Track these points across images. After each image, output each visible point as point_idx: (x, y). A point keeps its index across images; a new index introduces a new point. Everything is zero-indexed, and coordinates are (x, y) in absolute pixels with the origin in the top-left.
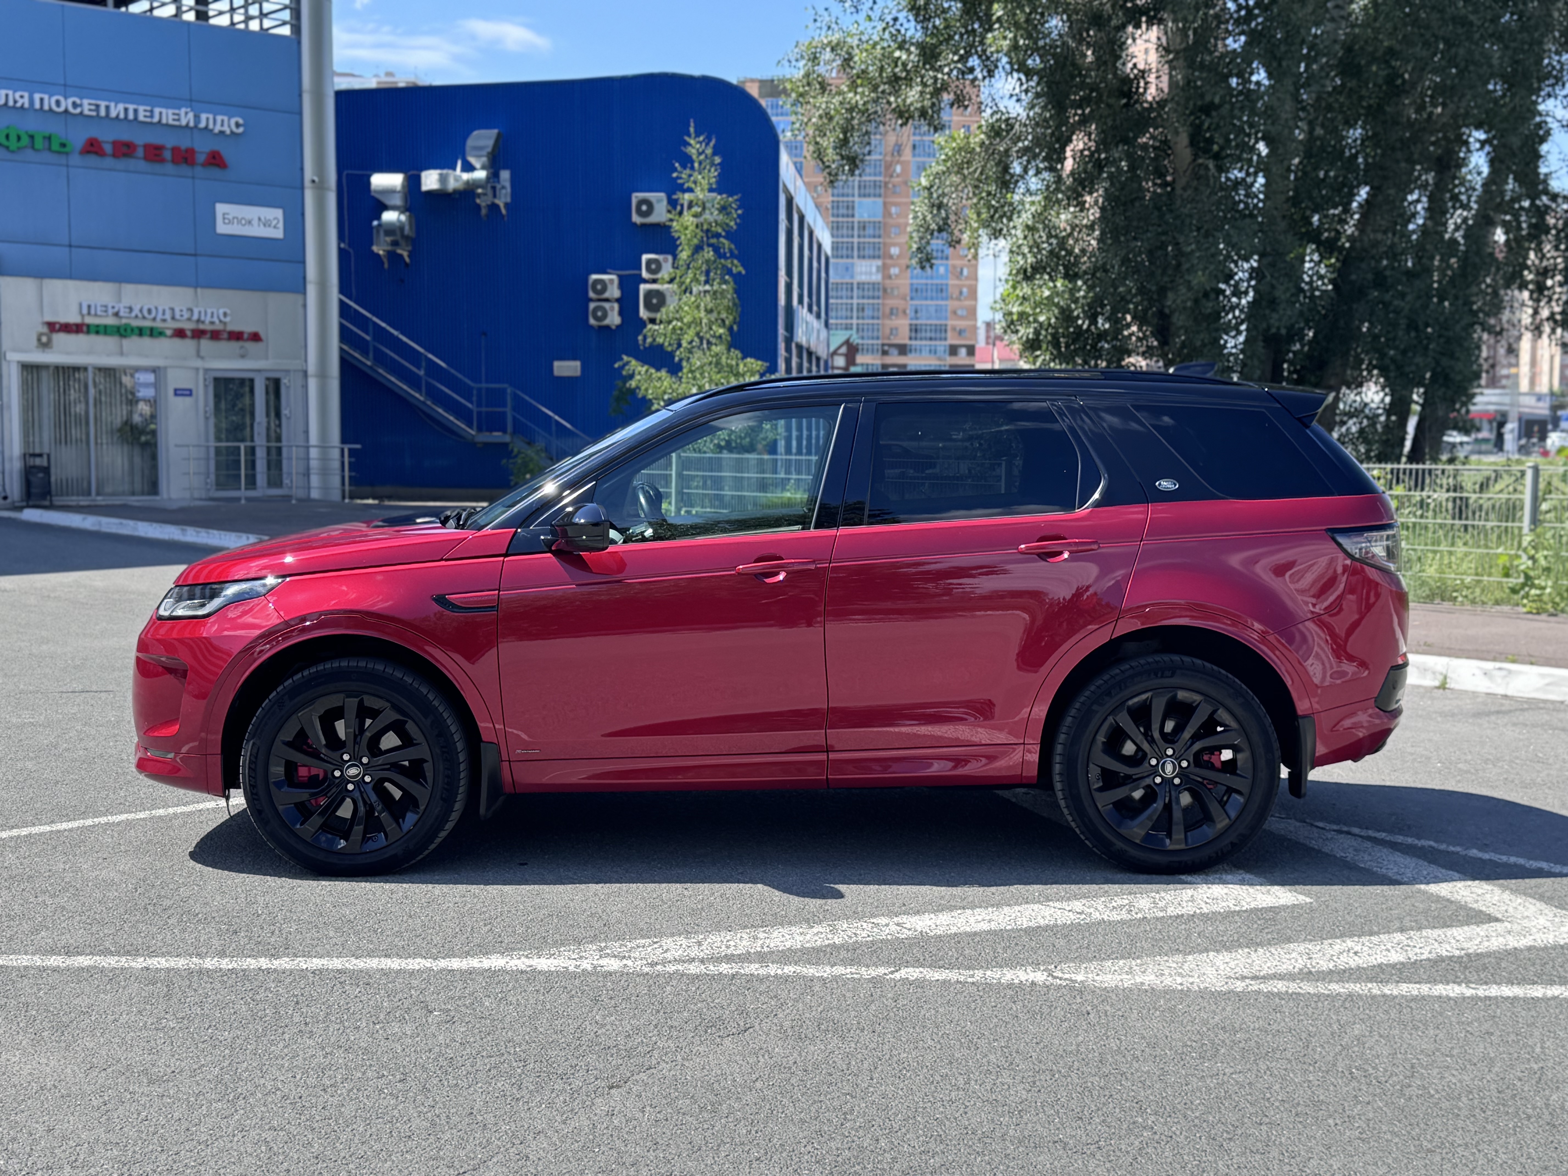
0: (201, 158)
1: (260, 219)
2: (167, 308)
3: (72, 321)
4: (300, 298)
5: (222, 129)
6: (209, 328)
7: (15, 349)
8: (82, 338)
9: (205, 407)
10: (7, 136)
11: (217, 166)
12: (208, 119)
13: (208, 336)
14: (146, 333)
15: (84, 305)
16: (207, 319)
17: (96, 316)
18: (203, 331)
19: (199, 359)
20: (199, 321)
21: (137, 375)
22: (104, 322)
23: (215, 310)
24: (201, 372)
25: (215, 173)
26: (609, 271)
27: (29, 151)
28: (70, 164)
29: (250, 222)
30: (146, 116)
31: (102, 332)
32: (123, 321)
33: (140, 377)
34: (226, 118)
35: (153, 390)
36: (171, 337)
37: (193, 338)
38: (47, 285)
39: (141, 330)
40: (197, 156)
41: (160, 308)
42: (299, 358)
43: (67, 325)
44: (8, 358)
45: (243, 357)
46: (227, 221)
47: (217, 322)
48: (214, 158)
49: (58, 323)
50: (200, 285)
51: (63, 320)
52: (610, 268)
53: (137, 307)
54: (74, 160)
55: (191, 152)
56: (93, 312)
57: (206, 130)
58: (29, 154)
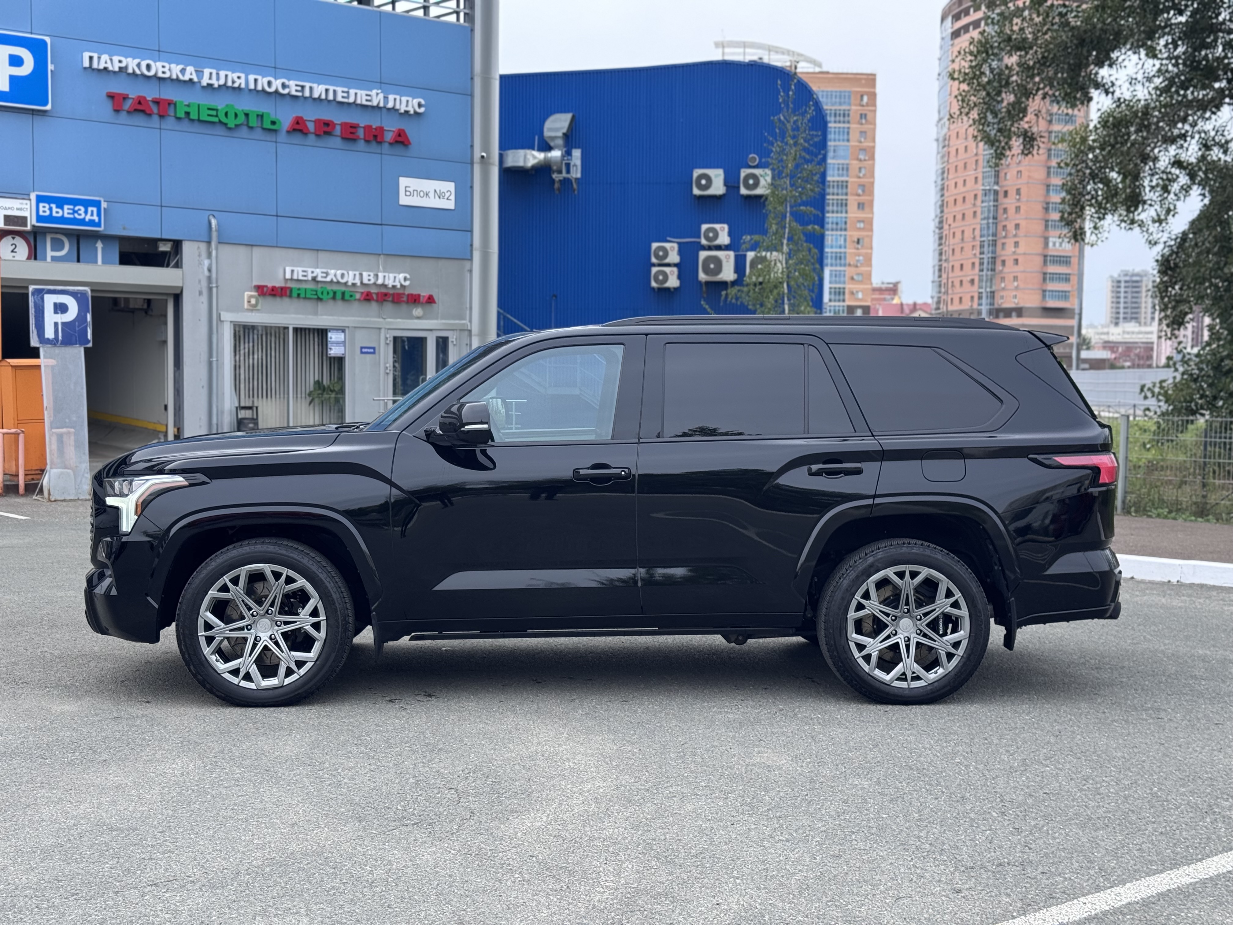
0: (389, 136)
1: (435, 191)
2: (357, 273)
3: (278, 285)
4: (467, 264)
5: (407, 109)
6: (391, 292)
7: (228, 310)
8: (286, 300)
9: (385, 363)
10: (226, 114)
11: (402, 143)
12: (395, 99)
13: (390, 299)
14: (339, 296)
15: (288, 270)
16: (390, 283)
17: (298, 281)
18: (386, 295)
19: (381, 320)
20: (384, 286)
21: (330, 335)
22: (303, 286)
23: (397, 275)
24: (383, 331)
25: (399, 149)
26: (669, 239)
27: (245, 128)
28: (278, 140)
29: (427, 194)
30: (343, 97)
31: (302, 295)
32: (320, 285)
33: (333, 336)
34: (410, 99)
35: (343, 348)
36: (359, 300)
37: (377, 301)
38: (257, 252)
39: (335, 293)
40: (385, 133)
41: (351, 273)
42: (464, 319)
43: (274, 289)
44: (222, 319)
45: (418, 318)
46: (408, 193)
47: (399, 286)
48: (400, 135)
49: (266, 286)
50: (384, 252)
51: (270, 285)
52: (670, 237)
53: (332, 272)
54: (282, 137)
55: (381, 130)
56: (295, 277)
57: (394, 110)
58: (244, 131)
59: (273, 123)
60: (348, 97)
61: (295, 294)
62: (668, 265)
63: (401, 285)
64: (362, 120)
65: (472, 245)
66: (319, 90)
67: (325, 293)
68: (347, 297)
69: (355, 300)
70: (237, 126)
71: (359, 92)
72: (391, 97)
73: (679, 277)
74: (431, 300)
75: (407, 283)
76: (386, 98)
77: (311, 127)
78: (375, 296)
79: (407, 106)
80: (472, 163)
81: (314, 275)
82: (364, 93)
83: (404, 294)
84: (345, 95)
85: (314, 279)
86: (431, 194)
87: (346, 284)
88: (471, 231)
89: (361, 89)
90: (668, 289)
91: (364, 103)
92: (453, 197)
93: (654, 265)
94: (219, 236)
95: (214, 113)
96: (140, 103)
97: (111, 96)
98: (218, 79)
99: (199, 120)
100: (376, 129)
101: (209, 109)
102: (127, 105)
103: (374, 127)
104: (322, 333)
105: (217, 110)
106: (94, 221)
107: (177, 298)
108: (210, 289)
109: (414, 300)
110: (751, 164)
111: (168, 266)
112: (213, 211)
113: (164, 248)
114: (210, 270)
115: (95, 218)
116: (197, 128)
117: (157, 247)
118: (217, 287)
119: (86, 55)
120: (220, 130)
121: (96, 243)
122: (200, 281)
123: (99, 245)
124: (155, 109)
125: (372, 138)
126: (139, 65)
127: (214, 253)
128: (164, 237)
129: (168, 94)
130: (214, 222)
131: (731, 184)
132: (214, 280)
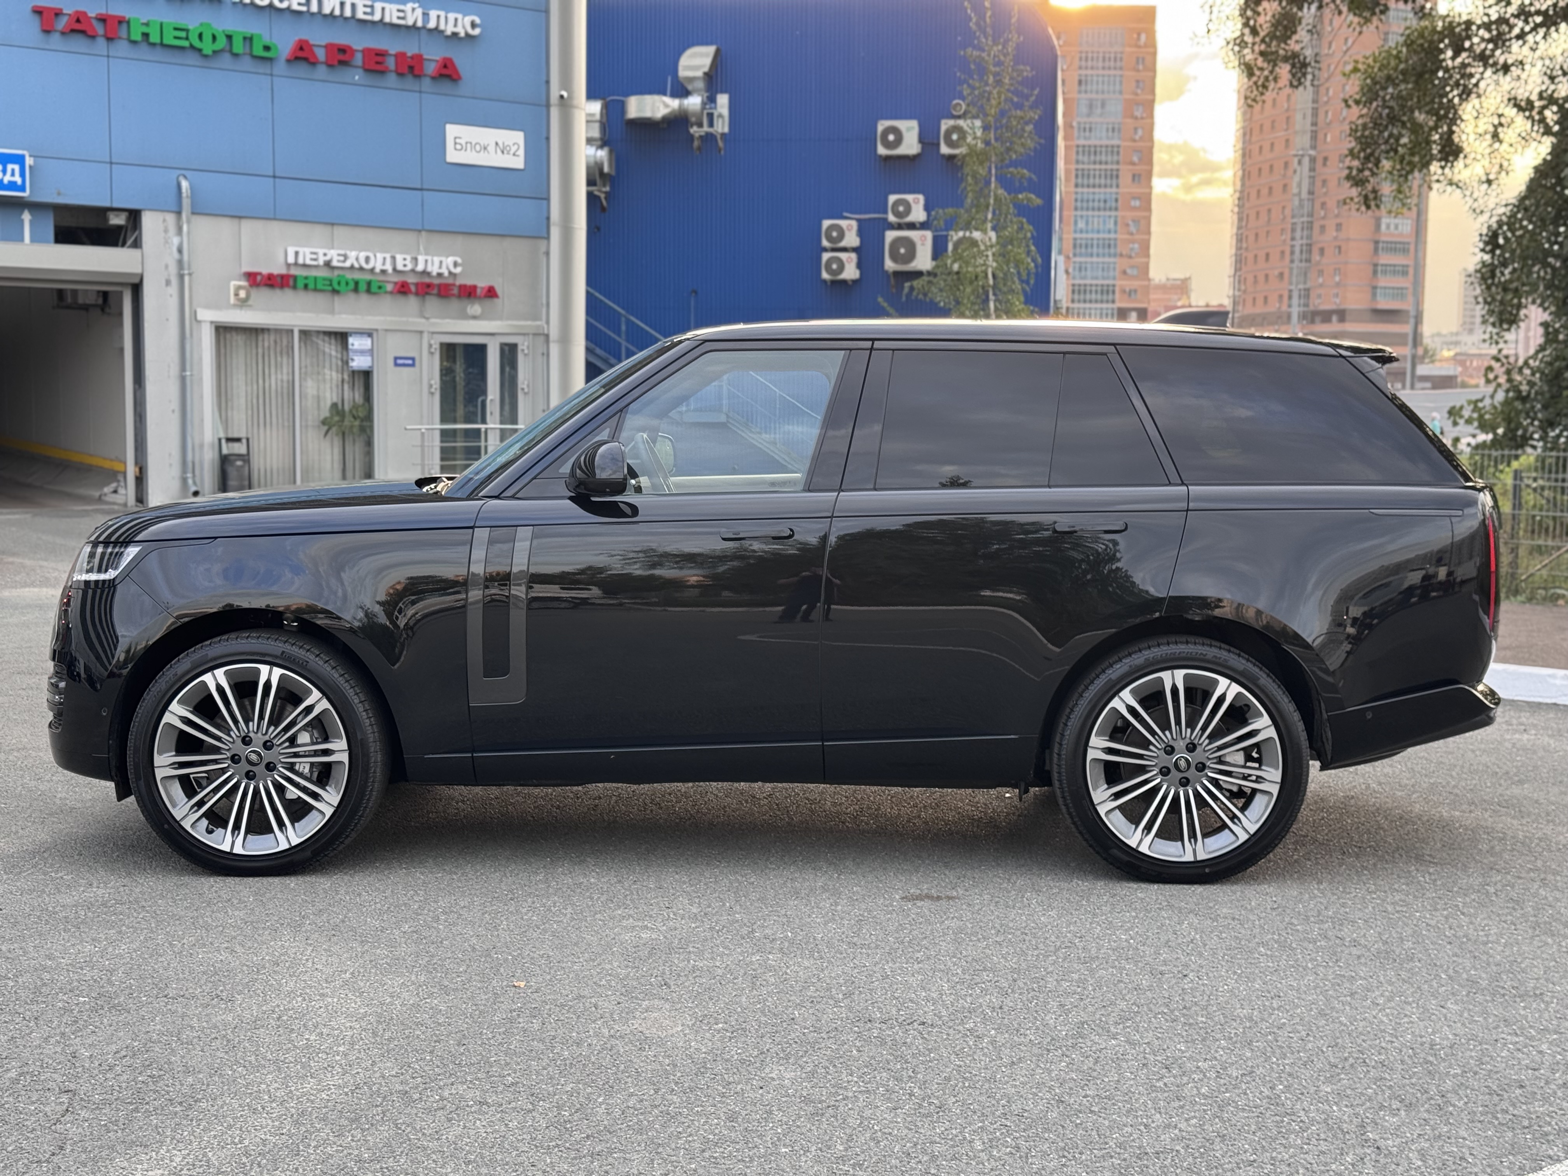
0: (430, 68)
1: (497, 144)
2: (388, 256)
3: (276, 271)
4: (542, 244)
5: (456, 30)
6: (436, 281)
7: (208, 307)
8: (288, 293)
9: (429, 380)
10: (200, 36)
11: (449, 77)
12: (438, 17)
13: (435, 291)
14: (363, 287)
15: (291, 252)
16: (434, 270)
17: (305, 266)
18: (429, 286)
19: (423, 320)
20: (425, 273)
21: (351, 340)
22: (314, 273)
23: (443, 259)
24: (426, 336)
25: (446, 86)
26: (845, 214)
27: (227, 56)
28: (275, 73)
29: (485, 148)
30: (365, 13)
31: (311, 286)
32: (336, 273)
33: (355, 342)
34: (460, 16)
35: (369, 359)
36: (391, 293)
37: (417, 294)
38: (247, 226)
39: (357, 283)
40: (426, 64)
41: (380, 256)
42: (540, 319)
43: (270, 277)
44: (199, 318)
45: (475, 318)
46: (458, 147)
47: (446, 274)
48: (445, 66)
49: (260, 274)
50: (426, 227)
51: (265, 271)
52: (847, 211)
53: (352, 254)
55: (419, 59)
56: (301, 261)
57: (437, 31)
58: (226, 60)
59: (267, 48)
60: (372, 14)
61: (300, 284)
62: (844, 250)
63: (450, 273)
64: (393, 46)
65: (548, 218)
66: (331, 5)
67: (343, 284)
68: (374, 288)
69: (386, 292)
70: (215, 52)
71: (388, 6)
72: (433, 14)
73: (859, 266)
74: (491, 293)
75: (458, 270)
76: (426, 15)
77: (321, 54)
78: (413, 288)
79: (455, 25)
80: (548, 106)
81: (328, 258)
82: (395, 7)
83: (454, 285)
84: (368, 10)
85: (328, 264)
86: (492, 148)
87: (372, 270)
88: (548, 199)
90: (844, 282)
91: (395, 21)
92: (521, 152)
93: (826, 250)
94: (193, 205)
95: (183, 34)
96: (78, 21)
97: (38, 11)
99: (162, 45)
100: (412, 57)
101: (176, 29)
102: (61, 23)
103: (409, 54)
104: (341, 337)
105: (187, 31)
106: (15, 183)
107: (137, 289)
108: (181, 277)
109: (469, 293)
110: (955, 113)
111: (123, 245)
112: (184, 170)
113: (117, 220)
114: (180, 251)
115: (18, 179)
116: (159, 54)
117: (106, 219)
118: (190, 274)
120: (192, 59)
121: (22, 213)
122: (167, 267)
123: (26, 217)
124: (100, 29)
125: (406, 70)
127: (185, 228)
128: (116, 205)
129: (117, 7)
130: (185, 184)
131: (929, 140)
132: (186, 266)
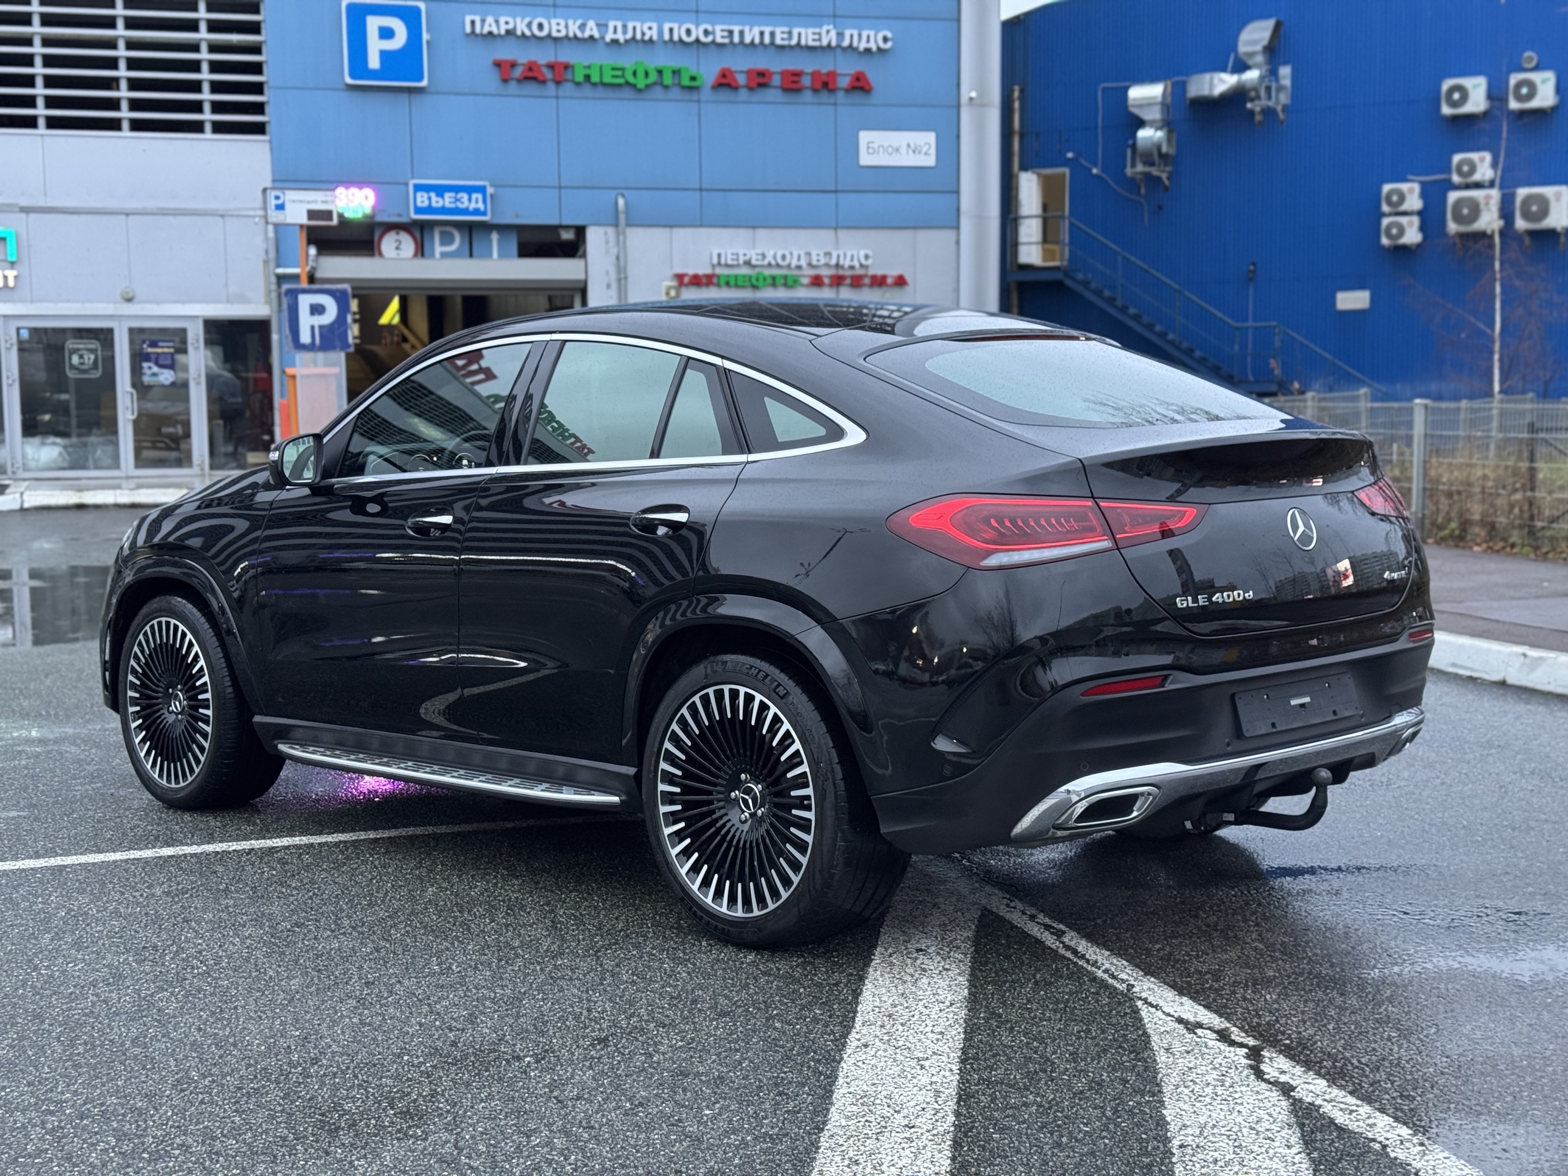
0: (844, 82)
1: (909, 145)
2: (804, 253)
3: (700, 272)
4: (953, 233)
5: (868, 46)
6: (848, 273)
8: (710, 289)
10: (635, 74)
11: (862, 89)
12: (852, 36)
13: (848, 282)
14: (779, 281)
15: (715, 253)
16: (846, 262)
17: (727, 266)
18: (842, 277)
20: (839, 266)
22: (735, 271)
23: (856, 252)
25: (858, 97)
26: (1410, 177)
27: (659, 89)
28: (701, 99)
29: (897, 150)
30: (783, 39)
31: (732, 282)
32: (758, 270)
34: (872, 33)
36: (808, 285)
37: (831, 285)
38: (680, 234)
39: (774, 278)
40: (839, 79)
41: (795, 253)
43: (696, 277)
46: (871, 151)
47: (858, 266)
48: (858, 80)
49: (687, 276)
50: (841, 225)
51: (691, 272)
52: (1414, 174)
53: (769, 253)
54: (706, 94)
55: (833, 75)
56: (723, 261)
57: (851, 48)
58: (658, 91)
59: (693, 79)
60: (790, 38)
61: (723, 282)
62: (1405, 213)
63: (861, 265)
64: (808, 65)
65: (958, 210)
66: (752, 34)
67: (761, 279)
68: (790, 282)
69: (802, 285)
70: (648, 86)
71: (803, 31)
72: (847, 33)
73: (1422, 228)
74: (900, 282)
75: (870, 262)
76: (840, 35)
78: (827, 281)
79: (868, 41)
80: (958, 107)
81: (747, 258)
82: (810, 31)
83: (866, 276)
84: (785, 36)
85: (747, 263)
86: (903, 150)
87: (789, 266)
88: (957, 192)
89: (806, 26)
90: (1406, 246)
91: (811, 43)
92: (933, 151)
93: (1384, 215)
94: (627, 218)
95: (619, 73)
97: (498, 64)
98: (625, 31)
99: (603, 84)
100: (827, 74)
101: (614, 69)
102: (517, 73)
103: (824, 71)
105: (623, 69)
106: (479, 209)
107: (583, 290)
108: (618, 281)
109: (881, 281)
110: (1526, 66)
111: (571, 256)
112: (621, 189)
113: (567, 236)
114: (616, 259)
115: (481, 206)
116: (600, 92)
117: (559, 235)
118: (626, 278)
119: (468, 19)
120: (628, 93)
121: (489, 234)
122: (608, 272)
123: (495, 237)
124: (548, 75)
125: (821, 86)
126: (529, 25)
127: (622, 238)
128: (565, 222)
129: (565, 55)
130: (621, 202)
131: (1496, 96)
132: (622, 271)
